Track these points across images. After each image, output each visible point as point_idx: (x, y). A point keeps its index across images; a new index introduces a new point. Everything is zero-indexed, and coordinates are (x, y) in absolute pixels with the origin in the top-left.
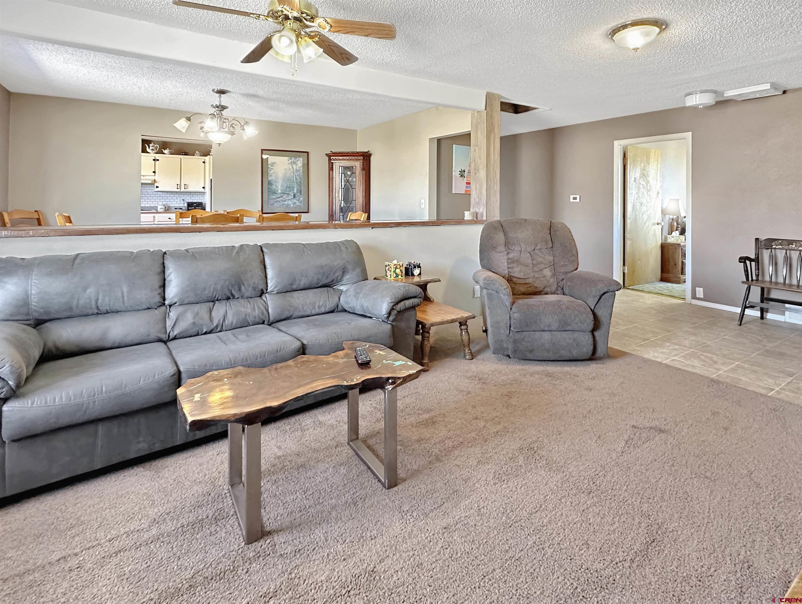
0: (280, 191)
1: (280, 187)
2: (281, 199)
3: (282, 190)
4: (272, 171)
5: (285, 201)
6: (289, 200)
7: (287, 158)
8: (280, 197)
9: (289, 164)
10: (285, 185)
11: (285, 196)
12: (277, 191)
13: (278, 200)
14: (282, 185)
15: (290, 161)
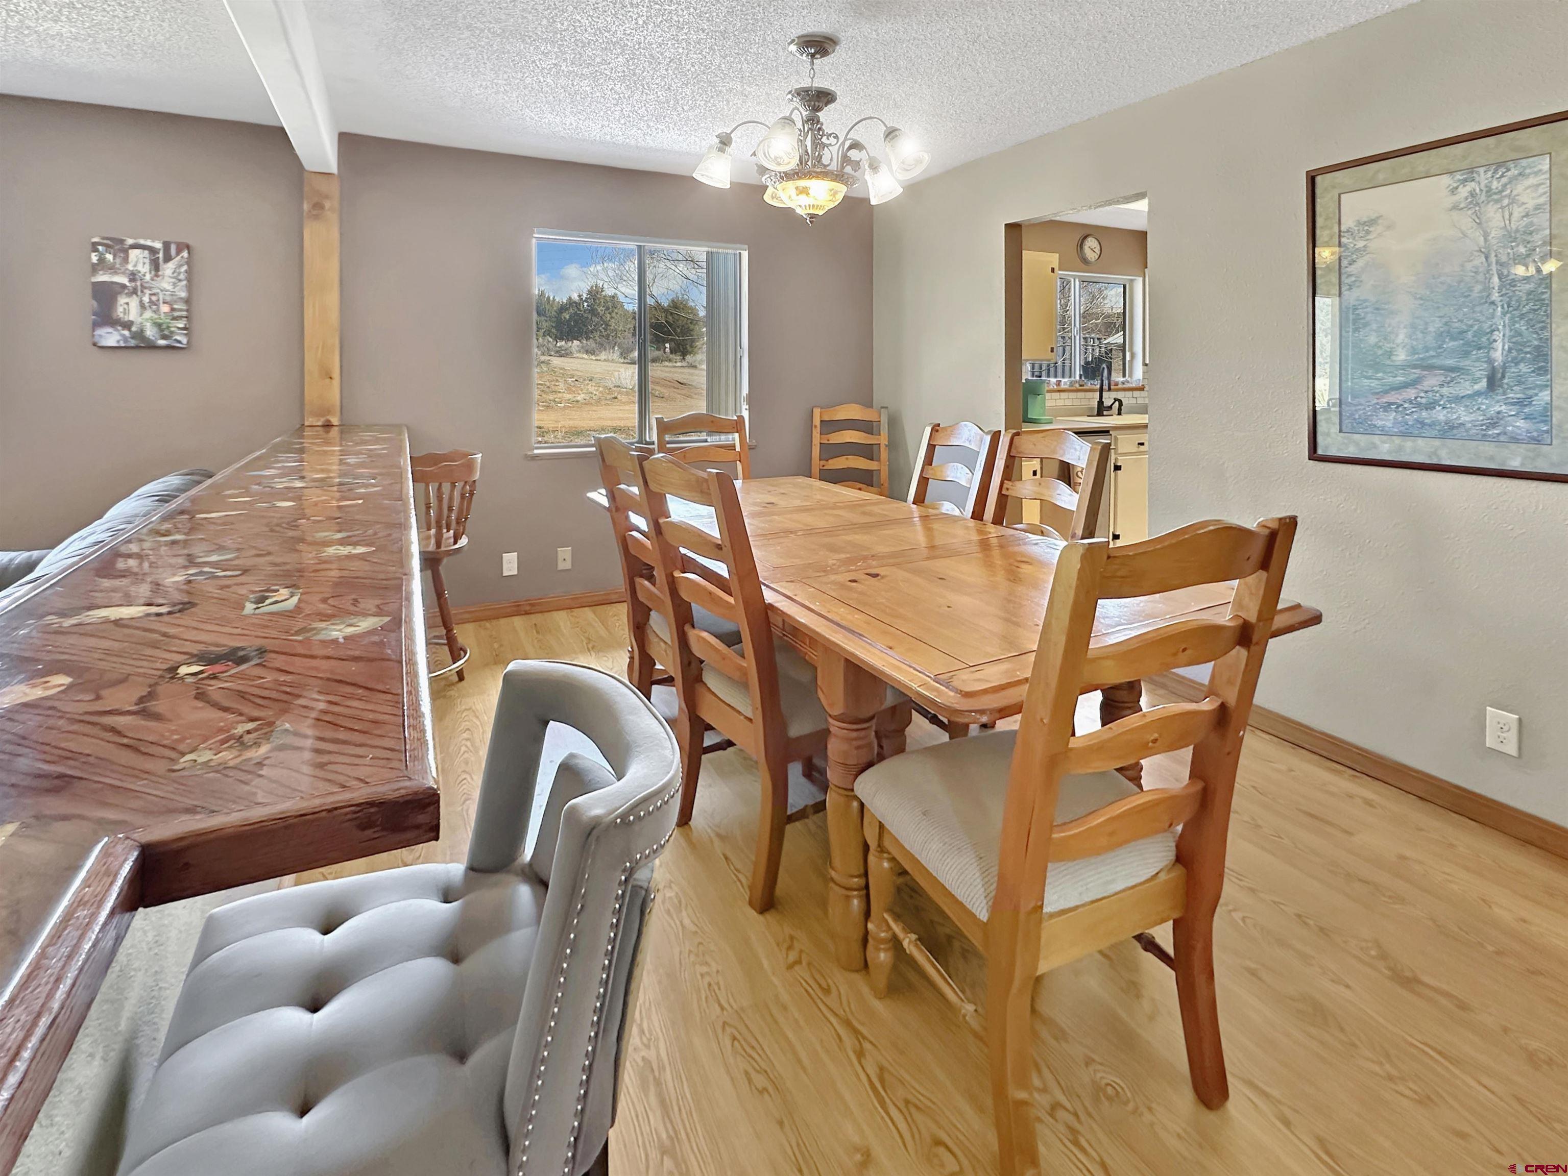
0: (1401, 356)
1: (1401, 337)
2: (1411, 393)
3: (1413, 351)
4: (1360, 263)
5: (1430, 406)
6: (1458, 399)
7: (1446, 180)
8: (1405, 386)
9: (1455, 207)
10: (1436, 325)
11: (1431, 382)
12: (1390, 354)
13: (1393, 397)
14: (1413, 326)
15: (1464, 191)
